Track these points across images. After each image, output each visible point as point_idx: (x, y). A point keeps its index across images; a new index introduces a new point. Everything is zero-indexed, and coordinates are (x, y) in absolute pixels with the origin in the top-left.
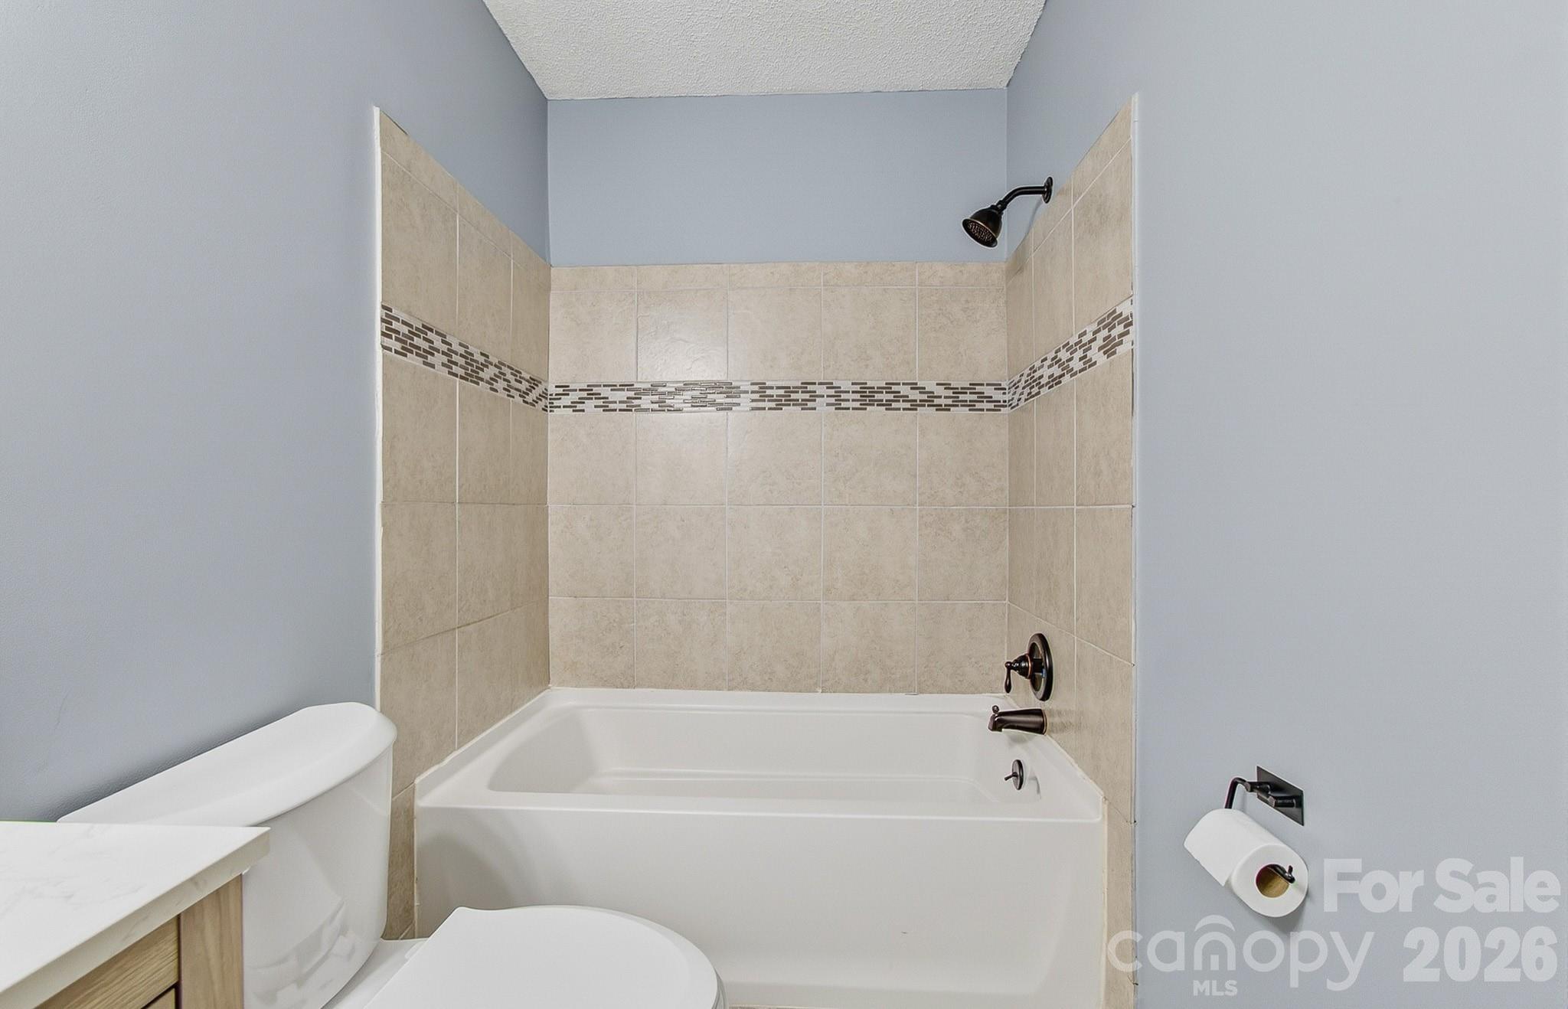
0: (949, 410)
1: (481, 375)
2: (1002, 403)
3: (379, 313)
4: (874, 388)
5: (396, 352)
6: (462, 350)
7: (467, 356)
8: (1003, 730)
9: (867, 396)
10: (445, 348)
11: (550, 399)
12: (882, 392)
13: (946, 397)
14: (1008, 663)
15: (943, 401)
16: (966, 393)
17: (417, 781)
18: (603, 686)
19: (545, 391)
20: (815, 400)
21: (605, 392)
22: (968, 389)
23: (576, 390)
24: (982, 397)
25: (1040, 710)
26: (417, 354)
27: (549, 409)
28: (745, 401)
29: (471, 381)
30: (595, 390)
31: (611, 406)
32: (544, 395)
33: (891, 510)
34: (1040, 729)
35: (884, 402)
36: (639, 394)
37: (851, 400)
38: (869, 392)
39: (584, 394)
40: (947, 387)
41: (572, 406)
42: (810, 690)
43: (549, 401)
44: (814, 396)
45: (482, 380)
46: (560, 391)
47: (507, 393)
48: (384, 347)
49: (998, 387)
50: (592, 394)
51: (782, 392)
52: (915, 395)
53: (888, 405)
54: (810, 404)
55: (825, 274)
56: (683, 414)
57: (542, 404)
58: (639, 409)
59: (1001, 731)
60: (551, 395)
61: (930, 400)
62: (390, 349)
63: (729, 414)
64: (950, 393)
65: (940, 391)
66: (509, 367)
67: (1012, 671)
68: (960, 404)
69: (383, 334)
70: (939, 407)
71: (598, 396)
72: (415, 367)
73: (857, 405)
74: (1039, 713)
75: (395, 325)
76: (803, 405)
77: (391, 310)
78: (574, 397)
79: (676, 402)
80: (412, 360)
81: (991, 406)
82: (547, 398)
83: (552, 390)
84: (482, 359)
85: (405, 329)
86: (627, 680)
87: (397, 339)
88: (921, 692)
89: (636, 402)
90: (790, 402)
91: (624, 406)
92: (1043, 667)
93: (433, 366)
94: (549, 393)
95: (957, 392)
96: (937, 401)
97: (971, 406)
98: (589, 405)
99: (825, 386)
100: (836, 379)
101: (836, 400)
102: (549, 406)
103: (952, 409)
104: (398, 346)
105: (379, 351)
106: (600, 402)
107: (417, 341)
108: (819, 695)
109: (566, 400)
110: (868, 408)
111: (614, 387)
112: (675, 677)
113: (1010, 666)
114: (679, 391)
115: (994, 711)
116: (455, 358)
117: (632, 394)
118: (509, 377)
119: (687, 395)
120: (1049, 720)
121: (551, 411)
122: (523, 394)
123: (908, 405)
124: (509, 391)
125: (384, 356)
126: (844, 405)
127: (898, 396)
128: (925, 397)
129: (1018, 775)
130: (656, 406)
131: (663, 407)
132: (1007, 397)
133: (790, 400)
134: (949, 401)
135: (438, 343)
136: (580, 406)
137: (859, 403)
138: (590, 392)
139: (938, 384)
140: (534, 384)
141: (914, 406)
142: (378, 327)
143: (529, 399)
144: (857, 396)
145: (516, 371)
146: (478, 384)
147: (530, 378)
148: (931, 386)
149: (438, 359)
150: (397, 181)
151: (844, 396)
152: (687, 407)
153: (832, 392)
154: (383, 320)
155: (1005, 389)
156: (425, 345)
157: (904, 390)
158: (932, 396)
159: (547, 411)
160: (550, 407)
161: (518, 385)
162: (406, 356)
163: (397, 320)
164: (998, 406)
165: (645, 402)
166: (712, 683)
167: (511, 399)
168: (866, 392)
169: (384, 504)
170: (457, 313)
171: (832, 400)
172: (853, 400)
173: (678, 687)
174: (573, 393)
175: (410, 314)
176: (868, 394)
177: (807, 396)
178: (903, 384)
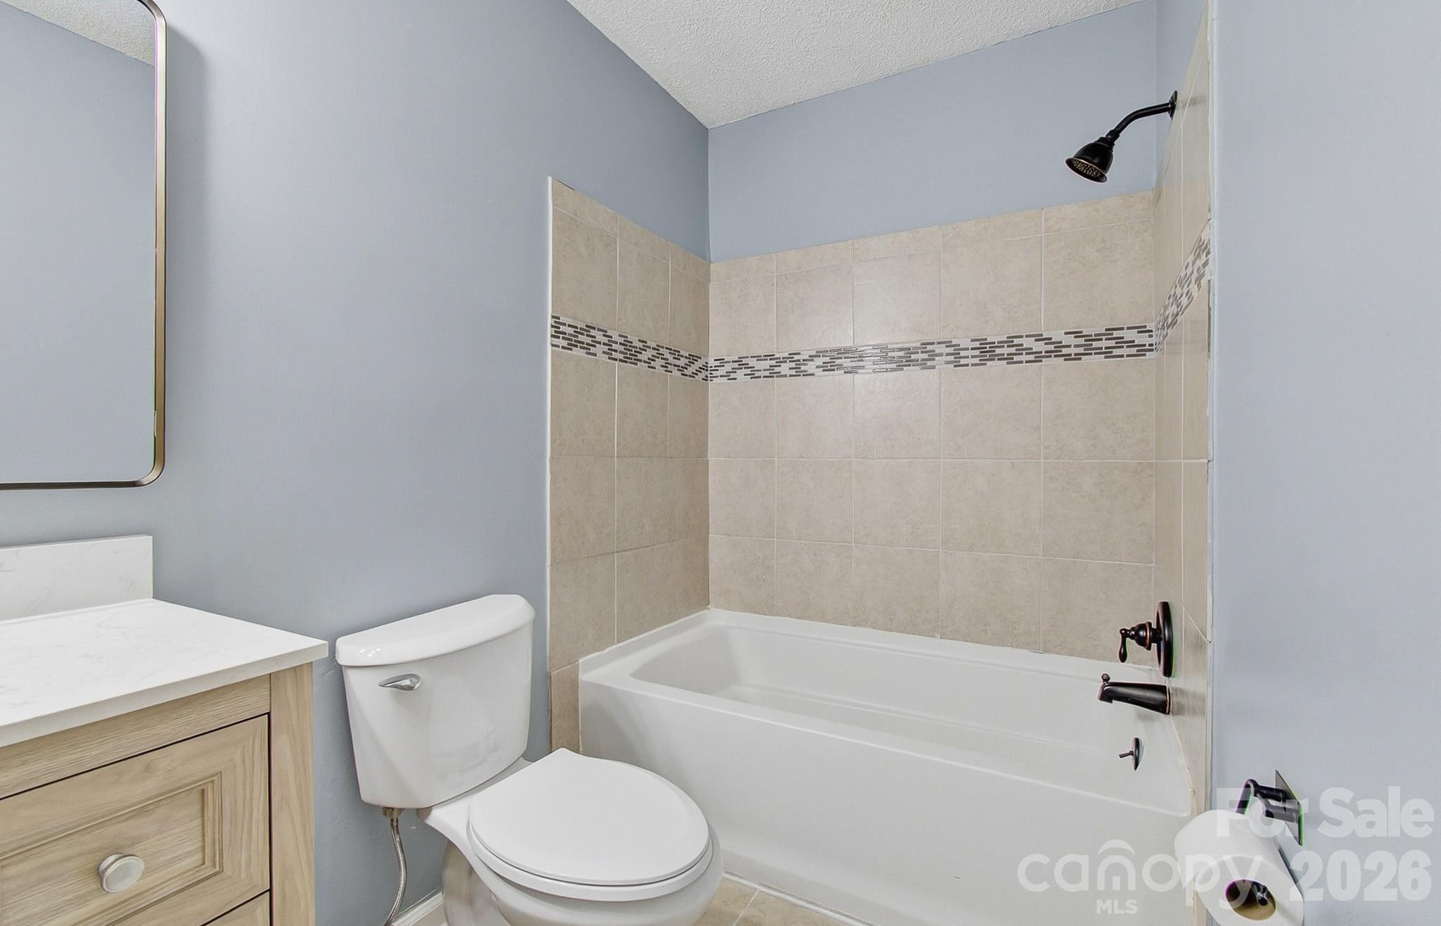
0: (1080, 359)
1: (639, 357)
2: (1147, 347)
3: (550, 321)
4: (994, 343)
5: (563, 347)
6: (622, 340)
7: (626, 343)
8: (1113, 701)
9: (986, 351)
10: (606, 340)
11: (711, 370)
12: (1003, 347)
13: (1076, 346)
14: (1122, 630)
15: (1072, 351)
16: (1102, 339)
17: (581, 661)
18: (751, 612)
19: (705, 364)
20: (934, 360)
21: (752, 362)
22: (1104, 335)
23: (730, 362)
24: (1120, 342)
25: (1165, 687)
26: (581, 347)
27: (709, 379)
28: (868, 363)
29: (630, 363)
30: (744, 361)
31: (757, 374)
32: (704, 368)
33: (1012, 463)
34: (1162, 707)
35: (1006, 356)
36: (780, 361)
37: (970, 357)
38: (990, 347)
39: (736, 365)
40: (1078, 334)
41: (727, 375)
42: (930, 634)
43: (709, 372)
44: (933, 356)
45: (640, 361)
46: (718, 363)
47: (665, 369)
48: (553, 345)
49: (1142, 330)
50: (743, 365)
51: (902, 354)
52: (1041, 347)
53: (1009, 359)
54: (929, 363)
55: (943, 236)
56: (815, 378)
57: (702, 375)
58: (779, 375)
59: (1111, 702)
60: (711, 367)
61: (1057, 350)
62: (558, 346)
63: (855, 376)
64: (1081, 341)
65: (1071, 340)
66: (667, 348)
67: (1128, 639)
68: (1093, 352)
69: (552, 336)
70: (1068, 357)
71: (746, 366)
72: (578, 356)
73: (976, 361)
74: (1162, 689)
75: (562, 328)
76: (923, 365)
77: (559, 318)
78: (728, 367)
79: (810, 367)
80: (577, 352)
81: (1133, 351)
82: (707, 370)
83: (712, 363)
84: (641, 345)
85: (571, 331)
86: (767, 608)
87: (563, 338)
88: (1046, 651)
89: (777, 369)
90: (910, 362)
91: (767, 373)
92: (1162, 640)
93: (595, 355)
94: (709, 365)
95: (1089, 339)
96: (1065, 351)
97: (1108, 353)
98: (740, 374)
99: (944, 345)
100: (954, 338)
101: (955, 358)
102: (709, 375)
103: (1083, 357)
104: (565, 343)
105: (549, 347)
106: (748, 371)
107: (581, 338)
108: (937, 641)
109: (722, 371)
110: (989, 363)
111: (759, 358)
112: (807, 610)
113: (1125, 634)
114: (812, 358)
115: (1104, 680)
116: (614, 346)
117: (773, 363)
118: (667, 355)
119: (819, 361)
120: (1174, 700)
121: (712, 380)
122: (681, 369)
123: (1032, 357)
124: (667, 367)
125: (552, 350)
126: (963, 361)
127: (1020, 349)
128: (1051, 347)
129: (1136, 754)
130: (793, 372)
131: (798, 372)
132: (1152, 341)
133: (910, 361)
134: (1081, 350)
135: (600, 337)
136: (732, 376)
137: (978, 359)
138: (741, 363)
139: (1066, 333)
140: (693, 359)
141: (1039, 358)
142: (550, 331)
143: (689, 371)
144: (977, 352)
145: (674, 350)
146: (636, 364)
147: (689, 355)
148: (1058, 335)
149: (599, 349)
150: (566, 223)
151: (963, 353)
152: (819, 372)
153: (951, 350)
154: (552, 326)
155: (1151, 331)
156: (589, 340)
157: (1027, 343)
158: (1059, 346)
159: (707, 380)
160: (711, 377)
161: (677, 362)
162: (571, 349)
163: (564, 324)
164: (1142, 350)
165: (785, 369)
166: (838, 618)
167: (669, 373)
168: (986, 348)
169: (552, 458)
170: (617, 312)
171: (951, 358)
172: (973, 357)
173: (809, 618)
174: (728, 364)
175: (575, 318)
176: (988, 349)
177: (925, 356)
178: (1027, 336)
